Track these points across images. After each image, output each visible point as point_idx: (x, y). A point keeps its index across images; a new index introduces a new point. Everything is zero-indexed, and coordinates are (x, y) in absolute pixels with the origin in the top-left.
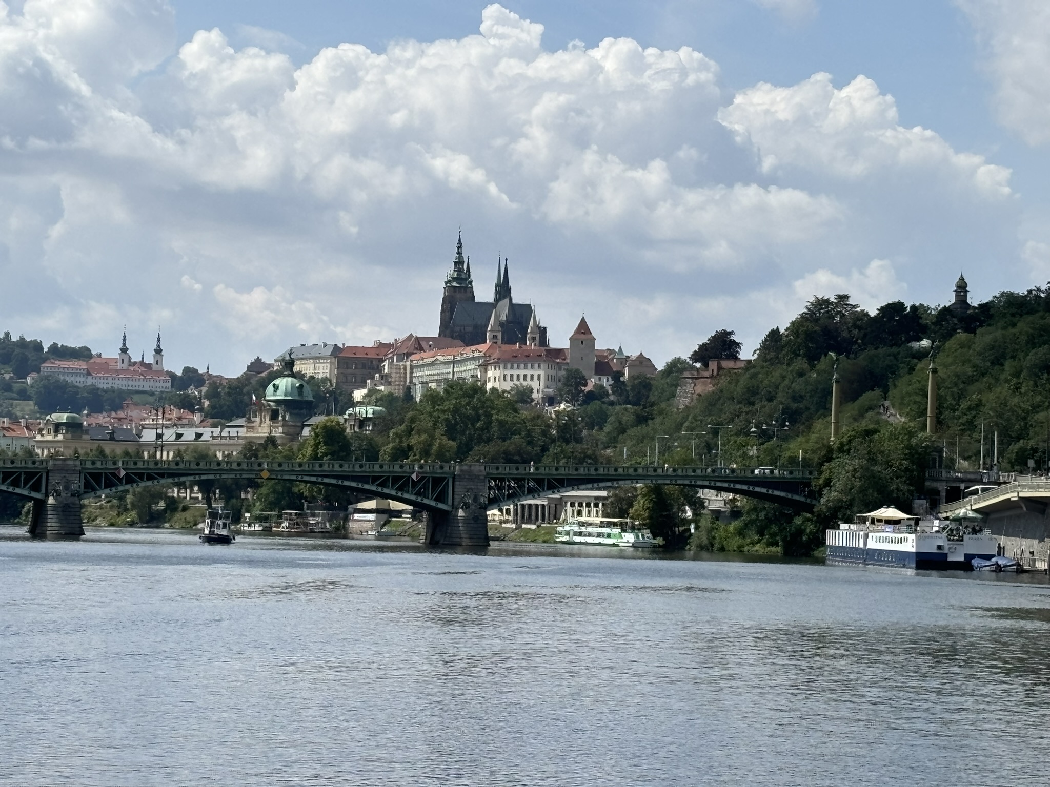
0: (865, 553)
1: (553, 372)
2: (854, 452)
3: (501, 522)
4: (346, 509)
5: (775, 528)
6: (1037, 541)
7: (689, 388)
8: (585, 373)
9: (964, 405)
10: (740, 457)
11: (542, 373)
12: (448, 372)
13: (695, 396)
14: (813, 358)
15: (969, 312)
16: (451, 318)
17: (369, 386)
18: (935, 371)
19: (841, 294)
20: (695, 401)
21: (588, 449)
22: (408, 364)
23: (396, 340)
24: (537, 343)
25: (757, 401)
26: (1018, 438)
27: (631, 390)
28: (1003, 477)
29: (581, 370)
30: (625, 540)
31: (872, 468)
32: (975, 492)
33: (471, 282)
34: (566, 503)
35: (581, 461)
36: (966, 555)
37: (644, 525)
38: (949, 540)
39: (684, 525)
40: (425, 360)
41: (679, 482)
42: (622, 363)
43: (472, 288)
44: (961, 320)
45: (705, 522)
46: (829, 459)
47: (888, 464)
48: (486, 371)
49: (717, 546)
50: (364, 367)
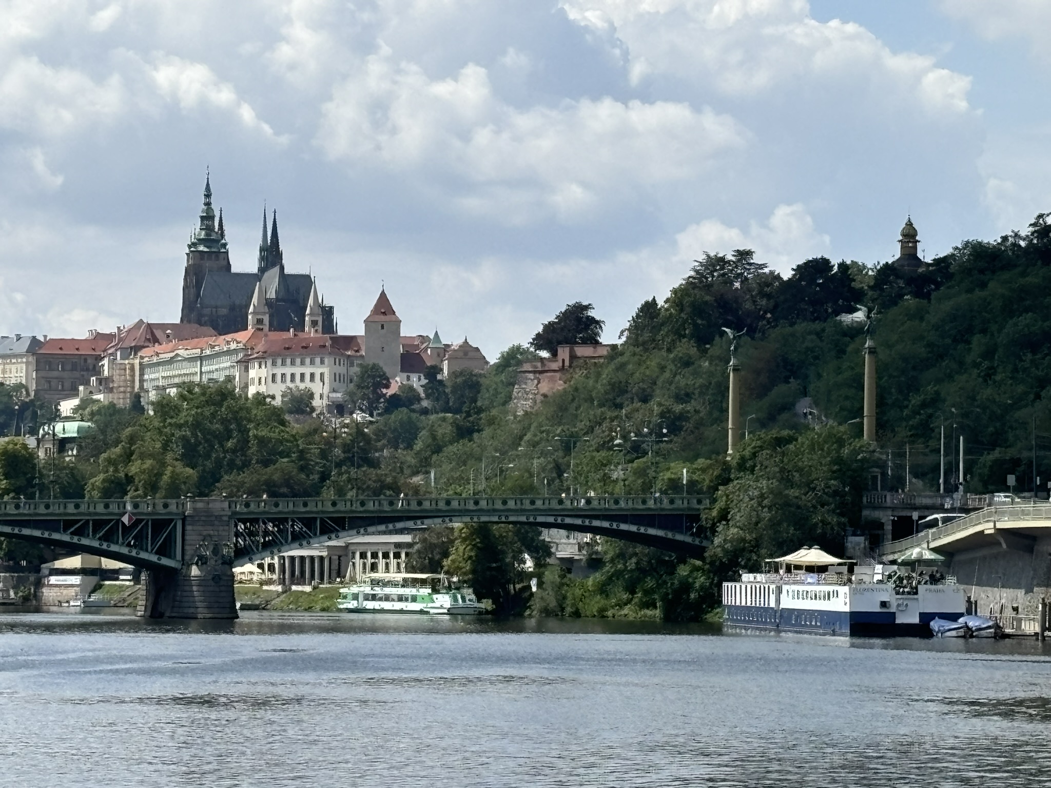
0: (778, 615)
1: (342, 370)
2: (760, 469)
3: (262, 583)
4: (38, 570)
5: (650, 583)
6: (1023, 591)
7: (531, 386)
8: (387, 370)
9: (915, 400)
10: (600, 481)
11: (326, 370)
12: (195, 373)
13: (539, 398)
14: (703, 338)
15: (920, 270)
16: (198, 295)
17: (81, 395)
18: (872, 351)
19: (741, 249)
20: (539, 405)
21: (386, 475)
22: (137, 362)
23: (119, 328)
24: (320, 328)
25: (626, 403)
26: (993, 445)
27: (452, 392)
28: (972, 500)
29: (381, 364)
30: (437, 604)
31: (787, 492)
32: (934, 523)
33: (225, 245)
34: (354, 553)
35: (377, 492)
36: (922, 615)
37: (465, 582)
38: (898, 593)
39: (522, 581)
40: (161, 356)
41: (511, 519)
42: (439, 355)
43: (227, 253)
44: (910, 281)
45: (551, 576)
46: (726, 481)
47: (809, 486)
48: (247, 370)
49: (569, 610)
50: (74, 368)
